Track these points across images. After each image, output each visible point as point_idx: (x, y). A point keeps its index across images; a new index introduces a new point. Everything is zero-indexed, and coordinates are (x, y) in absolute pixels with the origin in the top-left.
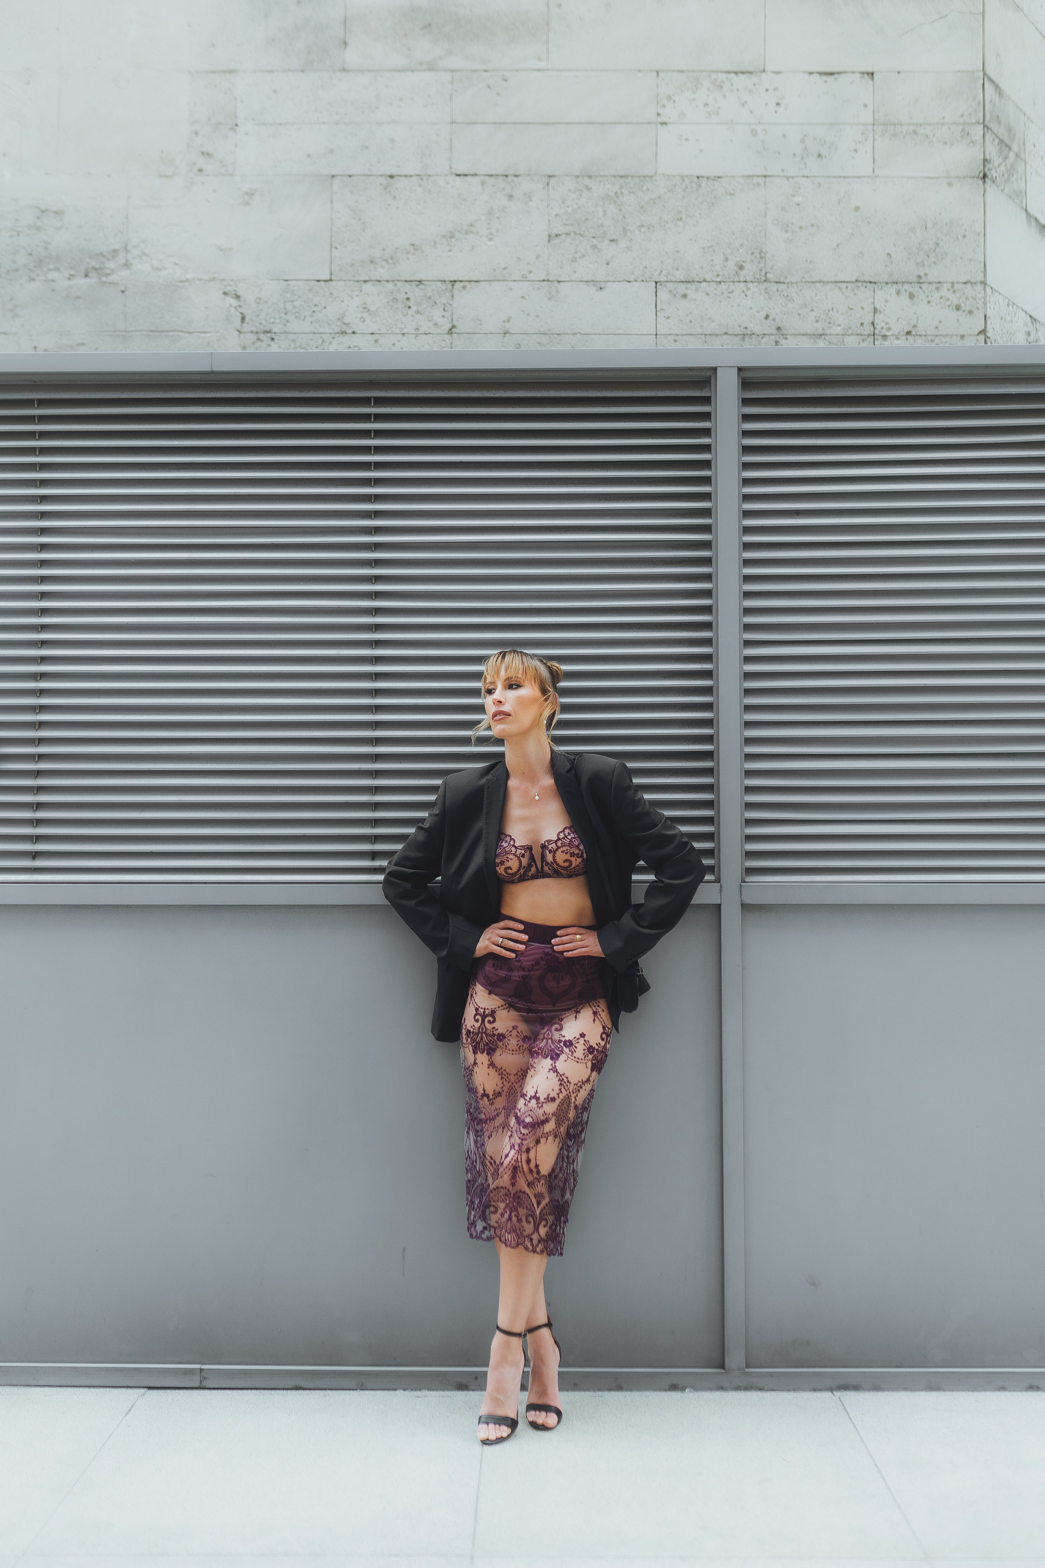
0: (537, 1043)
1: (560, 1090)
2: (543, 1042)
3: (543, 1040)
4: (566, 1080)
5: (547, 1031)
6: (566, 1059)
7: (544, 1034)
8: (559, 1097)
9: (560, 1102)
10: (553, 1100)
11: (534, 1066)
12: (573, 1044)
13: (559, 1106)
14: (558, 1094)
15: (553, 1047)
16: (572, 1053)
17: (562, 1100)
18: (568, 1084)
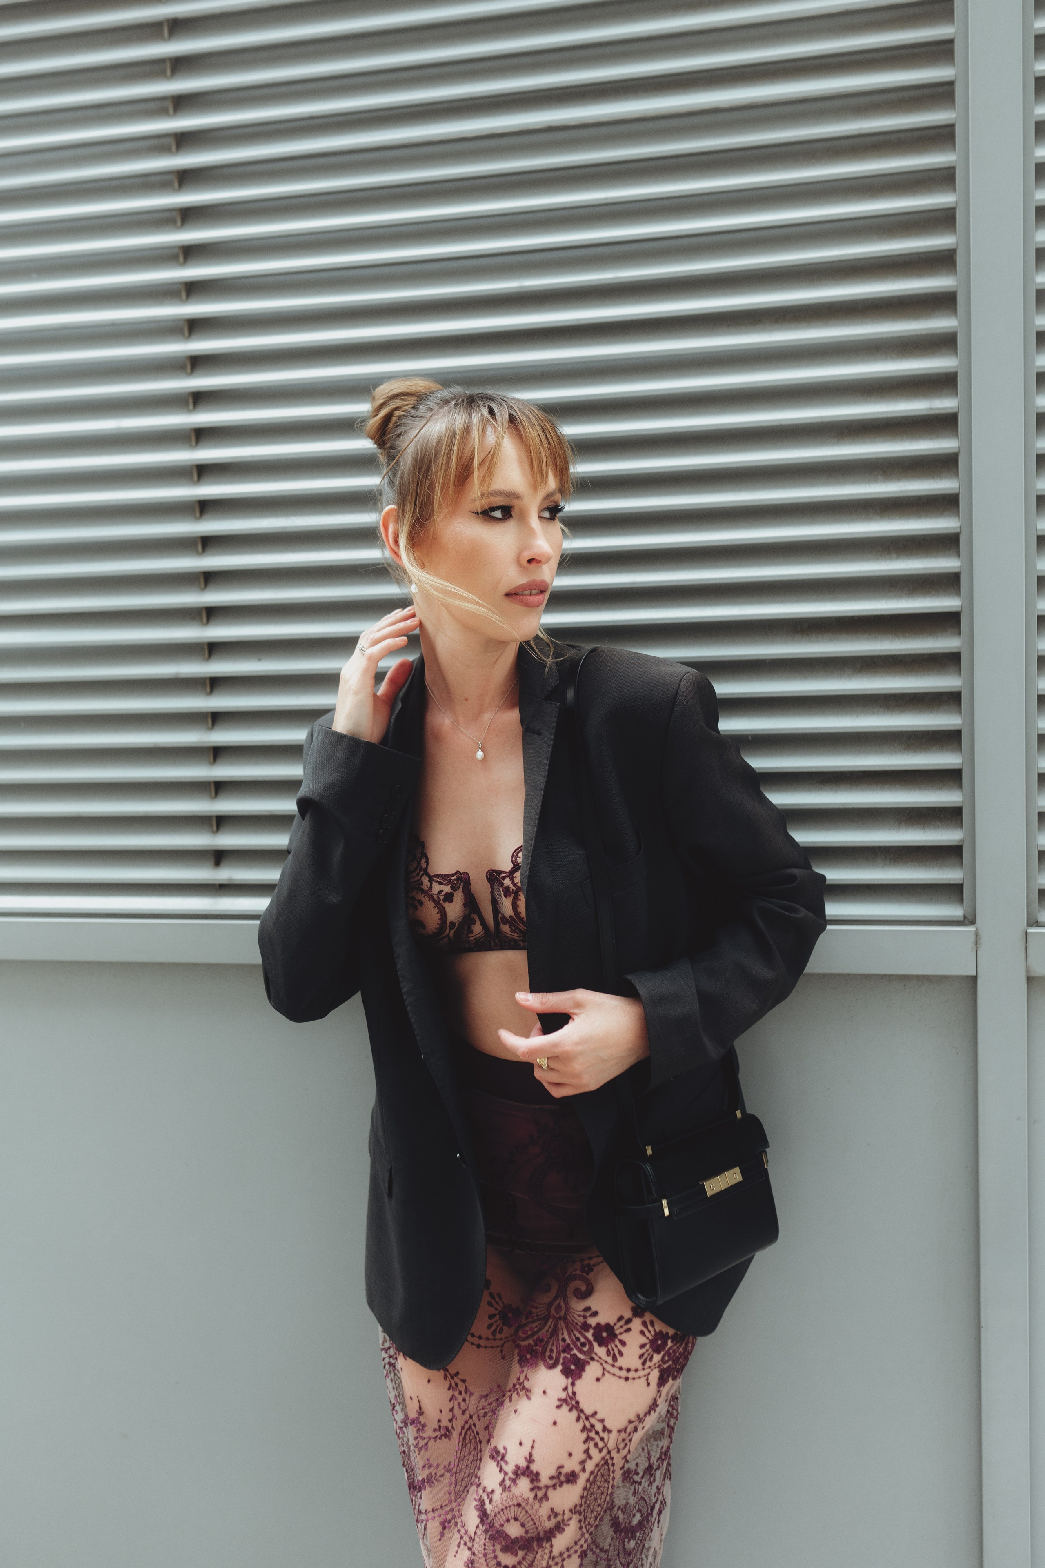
0: (533, 1325)
1: (587, 1451)
2: (549, 1324)
3: (546, 1319)
4: (599, 1427)
5: (555, 1298)
6: (599, 1375)
7: (550, 1305)
8: (584, 1470)
9: (588, 1480)
10: (572, 1478)
11: (527, 1384)
12: (616, 1336)
13: (585, 1489)
14: (583, 1462)
15: (568, 1341)
16: (615, 1359)
17: (592, 1473)
18: (605, 1435)
